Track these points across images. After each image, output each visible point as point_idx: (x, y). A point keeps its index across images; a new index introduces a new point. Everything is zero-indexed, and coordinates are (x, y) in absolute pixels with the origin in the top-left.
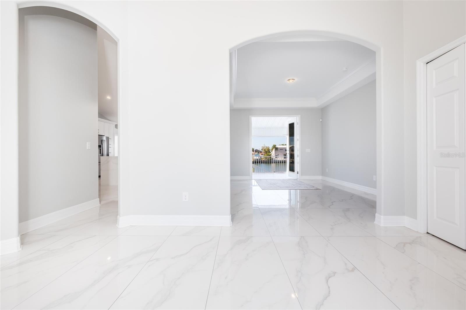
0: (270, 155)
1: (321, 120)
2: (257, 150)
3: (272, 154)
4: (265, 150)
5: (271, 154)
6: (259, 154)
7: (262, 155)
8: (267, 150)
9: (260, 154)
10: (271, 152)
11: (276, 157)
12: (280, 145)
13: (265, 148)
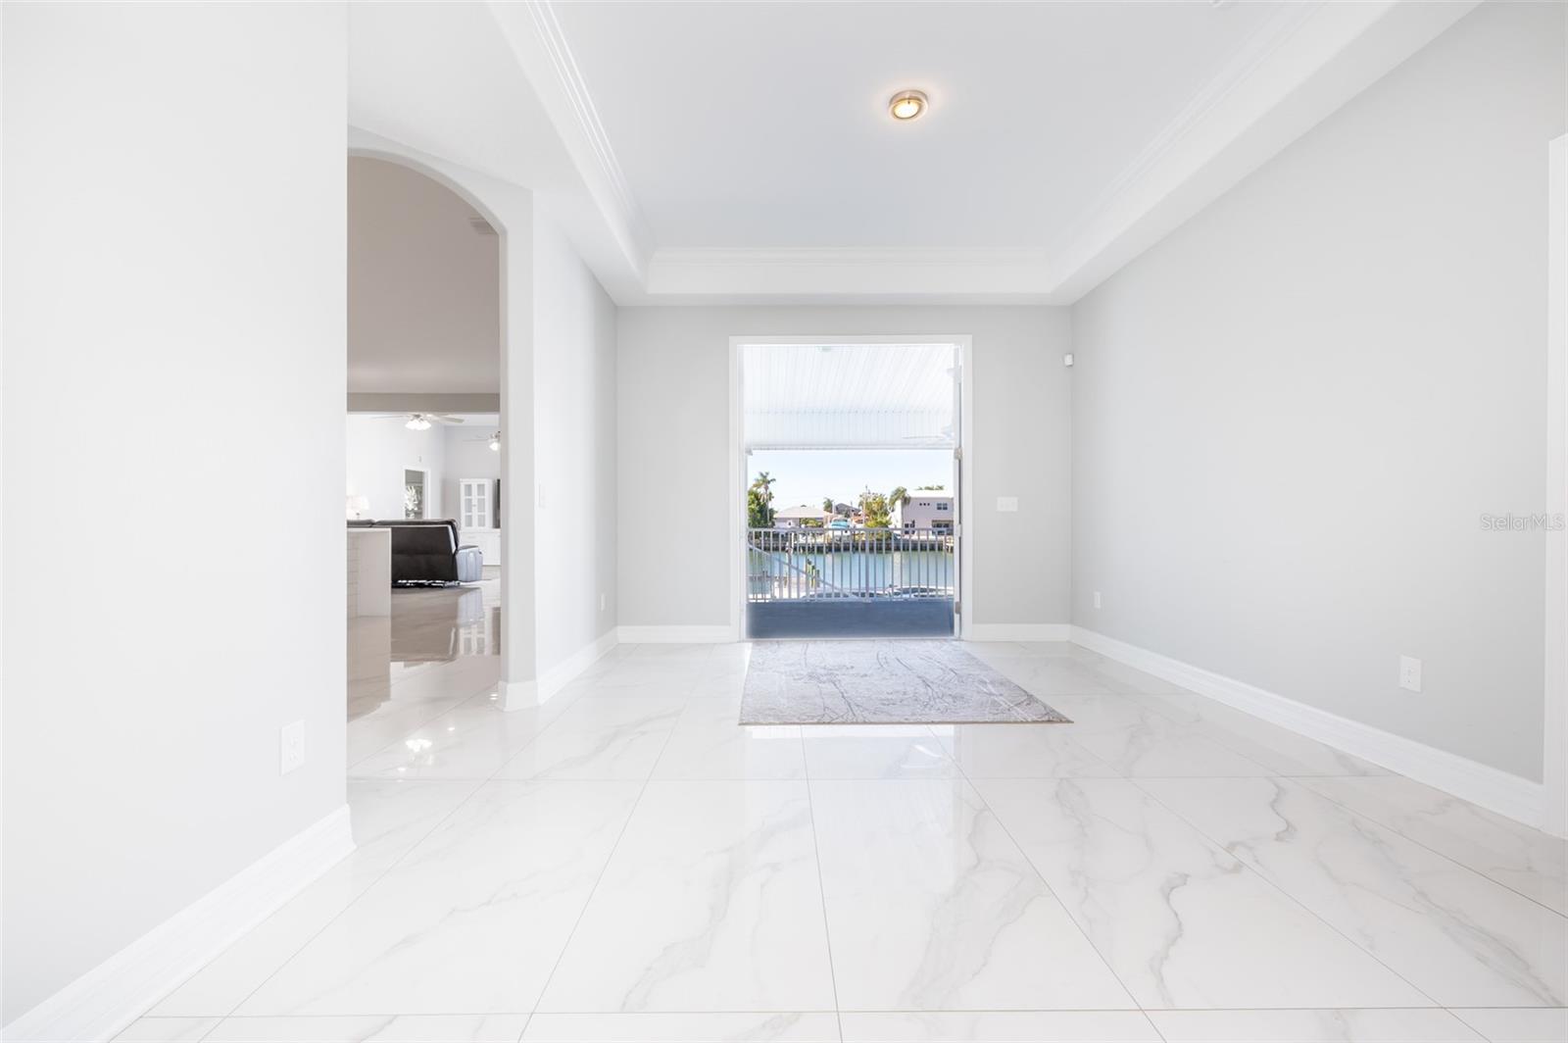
0: (885, 525)
1: (1068, 360)
2: (842, 505)
3: (893, 520)
4: (868, 505)
5: (888, 518)
6: (849, 520)
7: (860, 522)
8: (875, 507)
9: (852, 522)
10: (891, 514)
11: (907, 533)
12: (921, 489)
13: (870, 500)
